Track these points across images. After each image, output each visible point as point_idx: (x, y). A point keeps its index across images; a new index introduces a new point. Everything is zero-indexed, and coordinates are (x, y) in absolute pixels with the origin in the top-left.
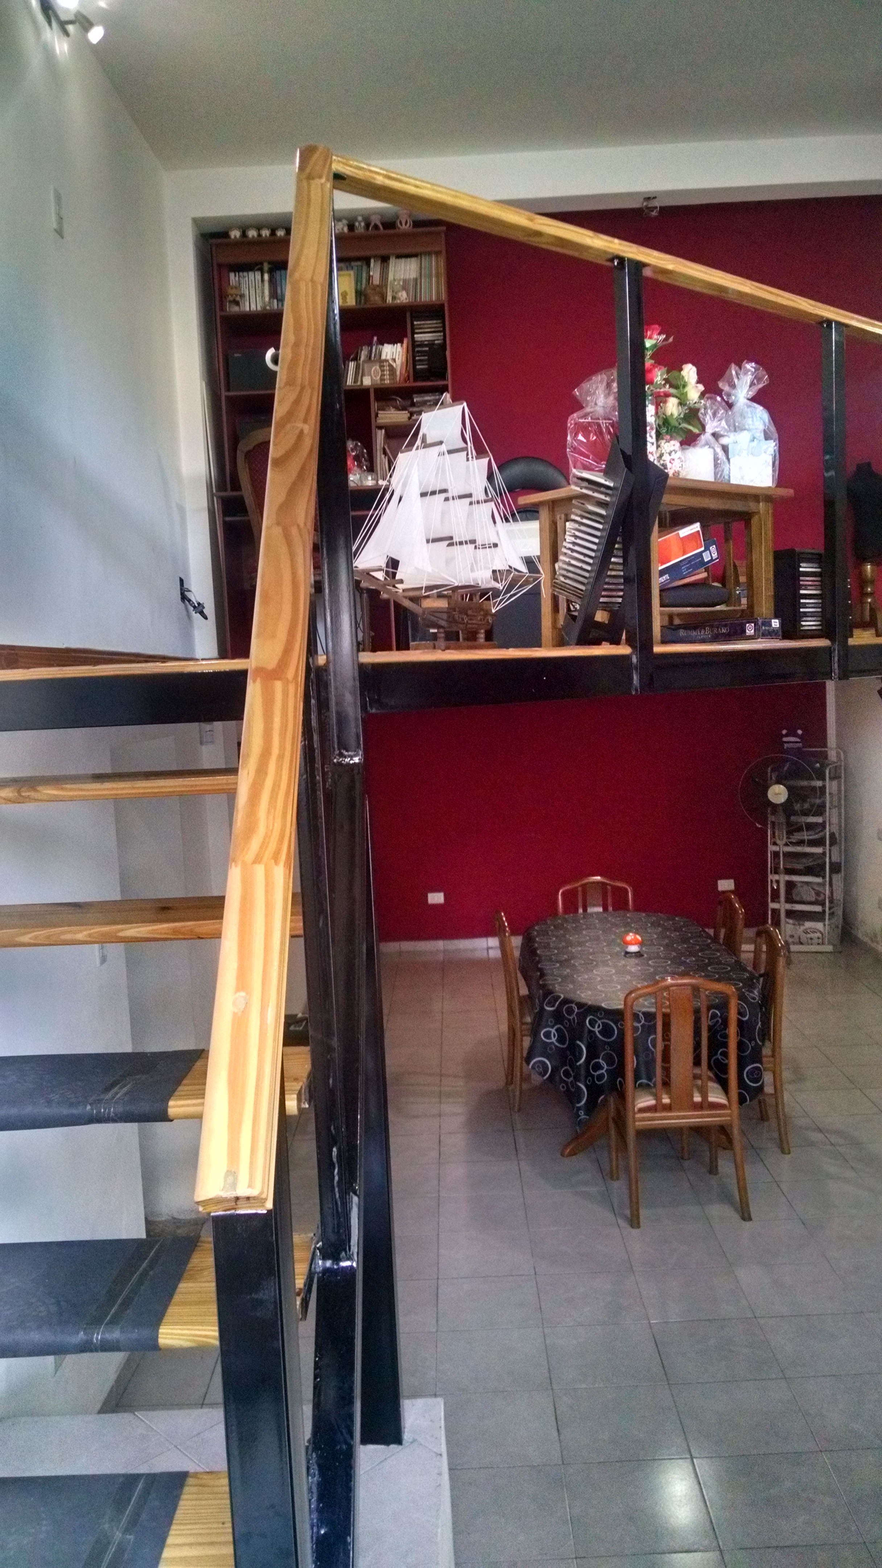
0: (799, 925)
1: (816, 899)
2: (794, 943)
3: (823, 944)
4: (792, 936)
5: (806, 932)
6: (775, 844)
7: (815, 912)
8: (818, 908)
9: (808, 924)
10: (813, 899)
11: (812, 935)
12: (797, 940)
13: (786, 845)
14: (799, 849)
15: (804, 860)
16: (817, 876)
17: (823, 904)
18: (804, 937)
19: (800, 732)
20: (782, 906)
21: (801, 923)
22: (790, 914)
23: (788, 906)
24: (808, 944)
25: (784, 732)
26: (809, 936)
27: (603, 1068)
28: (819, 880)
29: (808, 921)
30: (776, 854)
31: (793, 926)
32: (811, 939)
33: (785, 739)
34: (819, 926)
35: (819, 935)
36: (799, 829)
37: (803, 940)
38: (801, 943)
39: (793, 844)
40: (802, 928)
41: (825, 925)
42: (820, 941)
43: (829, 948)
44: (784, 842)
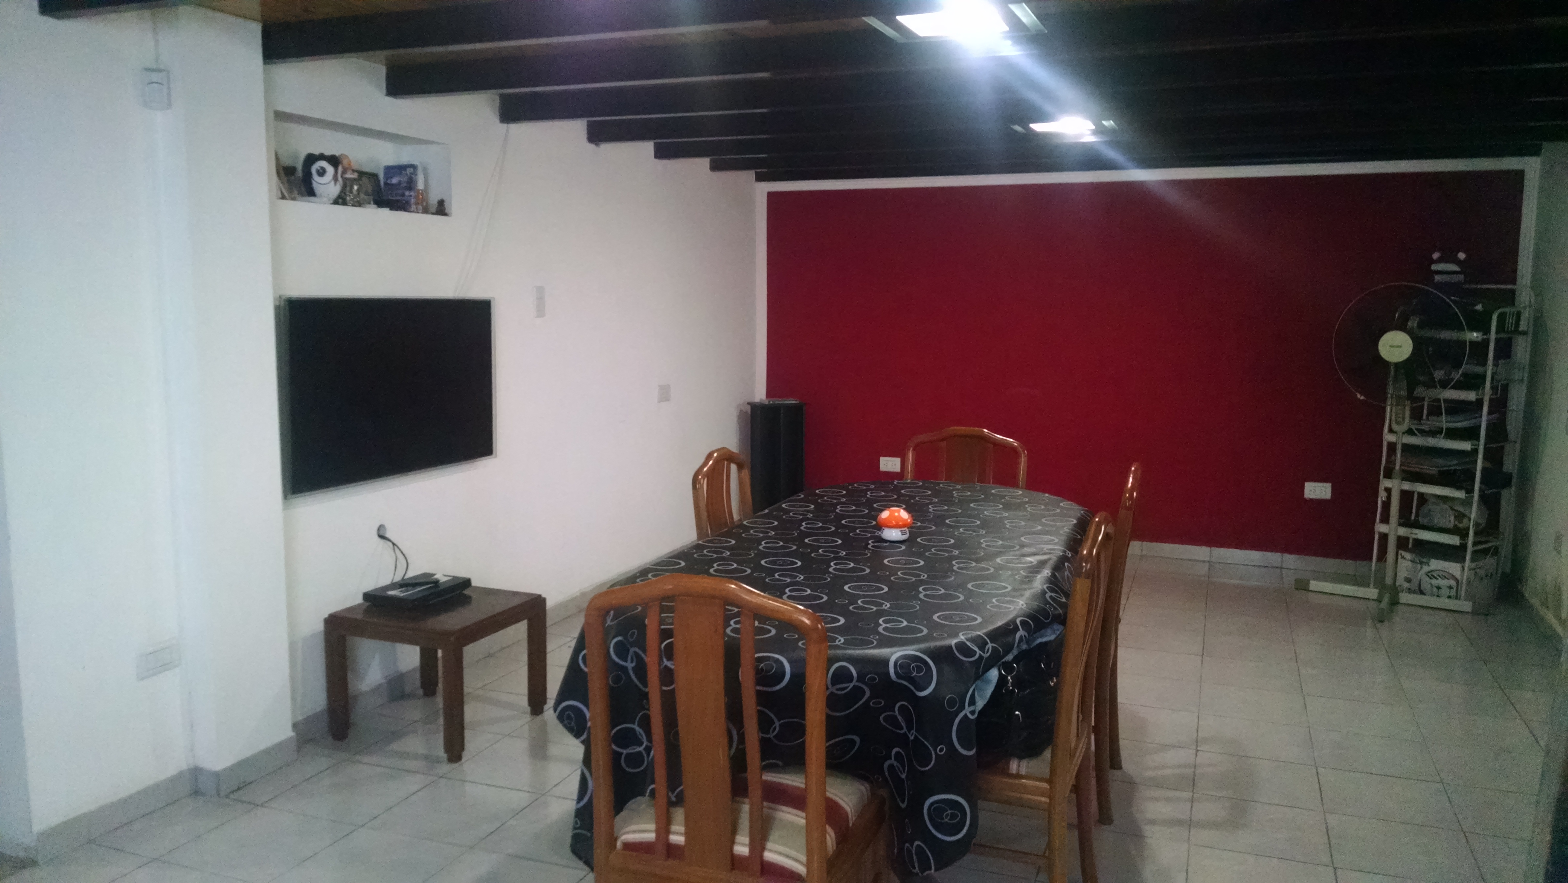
0: (1421, 563)
1: (1455, 526)
2: (1410, 591)
3: (1457, 597)
4: (1408, 580)
5: (1430, 575)
6: (1391, 431)
7: (1449, 546)
8: (1454, 540)
9: (1436, 564)
10: (1451, 526)
11: (1441, 582)
12: (1414, 586)
13: (1410, 432)
14: (1431, 442)
15: (1440, 461)
16: (1458, 488)
17: (1463, 533)
18: (1426, 583)
19: (1462, 256)
20: (1392, 529)
21: (1424, 560)
22: (1402, 543)
23: (1403, 531)
24: (1432, 595)
25: (1436, 256)
26: (1434, 582)
27: (641, 744)
28: (1460, 494)
29: (1437, 558)
30: (1392, 447)
31: (1409, 563)
32: (1439, 588)
33: (1434, 267)
34: (1454, 568)
35: (1453, 583)
36: (1435, 411)
37: (1425, 586)
38: (1422, 593)
39: (1423, 433)
40: (1426, 569)
41: (1463, 568)
42: (1453, 593)
43: (1467, 606)
44: (1405, 427)
